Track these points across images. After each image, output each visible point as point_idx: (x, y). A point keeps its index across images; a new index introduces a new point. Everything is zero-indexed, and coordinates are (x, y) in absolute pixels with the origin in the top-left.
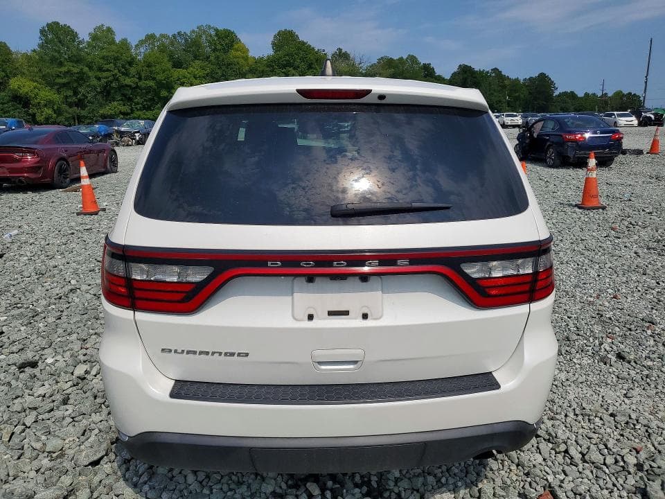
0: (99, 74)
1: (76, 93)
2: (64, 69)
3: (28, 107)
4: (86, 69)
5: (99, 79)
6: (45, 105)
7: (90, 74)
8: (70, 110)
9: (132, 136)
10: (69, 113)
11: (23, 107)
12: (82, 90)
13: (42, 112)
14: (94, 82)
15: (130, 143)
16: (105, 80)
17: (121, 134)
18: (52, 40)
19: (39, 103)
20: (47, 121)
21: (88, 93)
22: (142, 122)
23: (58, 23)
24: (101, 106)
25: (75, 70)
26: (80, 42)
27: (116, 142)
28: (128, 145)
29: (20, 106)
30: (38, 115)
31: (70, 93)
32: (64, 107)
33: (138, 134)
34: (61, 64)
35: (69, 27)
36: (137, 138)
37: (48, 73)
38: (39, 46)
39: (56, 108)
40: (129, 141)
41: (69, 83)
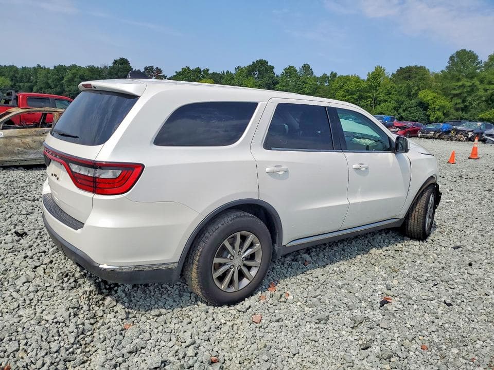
0: (487, 87)
1: (464, 101)
2: (460, 83)
3: (426, 111)
4: (477, 83)
5: (486, 90)
6: (438, 110)
7: (480, 87)
8: (456, 113)
9: (465, 133)
10: (455, 116)
11: (423, 110)
12: (469, 99)
13: (435, 114)
14: (481, 93)
15: (462, 139)
16: (491, 91)
17: (458, 131)
18: (457, 63)
19: (435, 108)
20: (437, 121)
21: (474, 101)
22: (479, 124)
23: (465, 50)
24: (482, 111)
25: (468, 84)
26: (479, 63)
27: (450, 137)
28: (459, 141)
29: (421, 110)
30: (431, 116)
31: (459, 101)
32: (452, 111)
33: (471, 133)
34: (459, 80)
35: (473, 52)
36: (470, 136)
37: (447, 87)
38: (447, 68)
39: (445, 111)
40: (461, 137)
41: (460, 94)
